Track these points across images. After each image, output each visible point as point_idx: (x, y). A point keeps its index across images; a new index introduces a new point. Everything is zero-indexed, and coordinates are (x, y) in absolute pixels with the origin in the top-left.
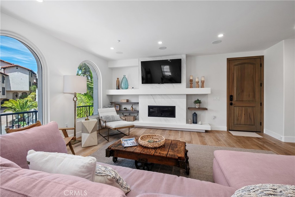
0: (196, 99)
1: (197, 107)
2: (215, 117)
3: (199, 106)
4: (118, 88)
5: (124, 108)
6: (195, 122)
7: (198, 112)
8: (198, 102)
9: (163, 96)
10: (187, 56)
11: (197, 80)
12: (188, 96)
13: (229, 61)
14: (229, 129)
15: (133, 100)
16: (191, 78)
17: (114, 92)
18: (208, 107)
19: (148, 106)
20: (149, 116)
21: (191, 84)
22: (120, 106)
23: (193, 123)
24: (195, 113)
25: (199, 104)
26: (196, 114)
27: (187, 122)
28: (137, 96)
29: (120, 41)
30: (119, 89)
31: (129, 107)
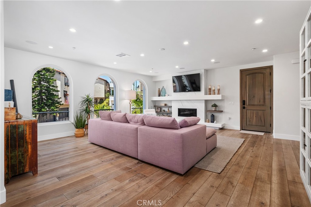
0: (213, 104)
1: (213, 110)
2: (230, 119)
3: (215, 109)
4: (159, 95)
5: (163, 110)
6: (213, 121)
7: (216, 114)
8: (215, 106)
9: (188, 101)
10: (206, 71)
11: (213, 89)
12: (206, 101)
13: (242, 71)
14: (242, 129)
15: (169, 105)
16: (210, 87)
17: (157, 98)
18: (225, 110)
19: (178, 109)
20: (178, 116)
21: (210, 91)
22: (161, 109)
23: (211, 122)
24: (213, 114)
25: (215, 107)
26: (214, 115)
27: (206, 121)
28: (171, 101)
30: (160, 96)
31: (166, 109)
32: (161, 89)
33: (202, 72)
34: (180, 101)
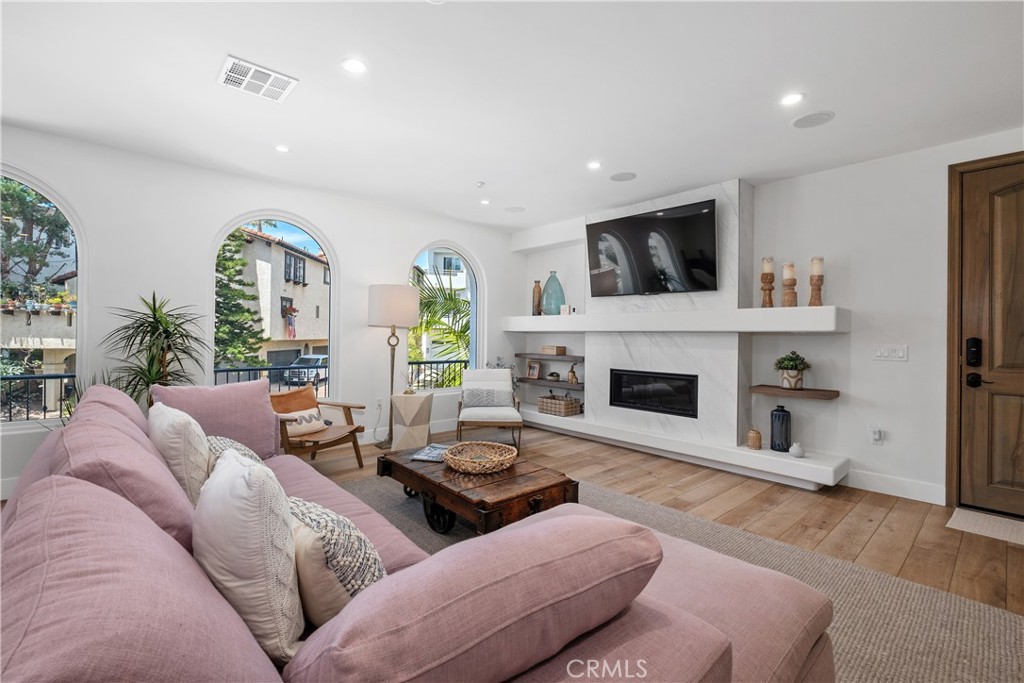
0: (784, 353)
1: (786, 385)
2: (881, 436)
3: (793, 381)
4: (538, 311)
5: (552, 371)
6: (781, 444)
7: (797, 408)
8: (796, 364)
9: (659, 339)
10: (750, 188)
11: (787, 275)
12: (748, 341)
13: (962, 177)
14: (958, 498)
15: (574, 350)
16: (767, 269)
17: (529, 323)
18: (852, 388)
19: (612, 370)
20: (611, 404)
21: (768, 289)
22: (542, 367)
23: (773, 448)
24: (781, 409)
25: (793, 373)
26: (788, 413)
27: (742, 441)
28: (581, 334)
29: (483, 183)
30: (540, 314)
31: (563, 371)
32: (542, 285)
33: (726, 194)
34: (619, 338)
